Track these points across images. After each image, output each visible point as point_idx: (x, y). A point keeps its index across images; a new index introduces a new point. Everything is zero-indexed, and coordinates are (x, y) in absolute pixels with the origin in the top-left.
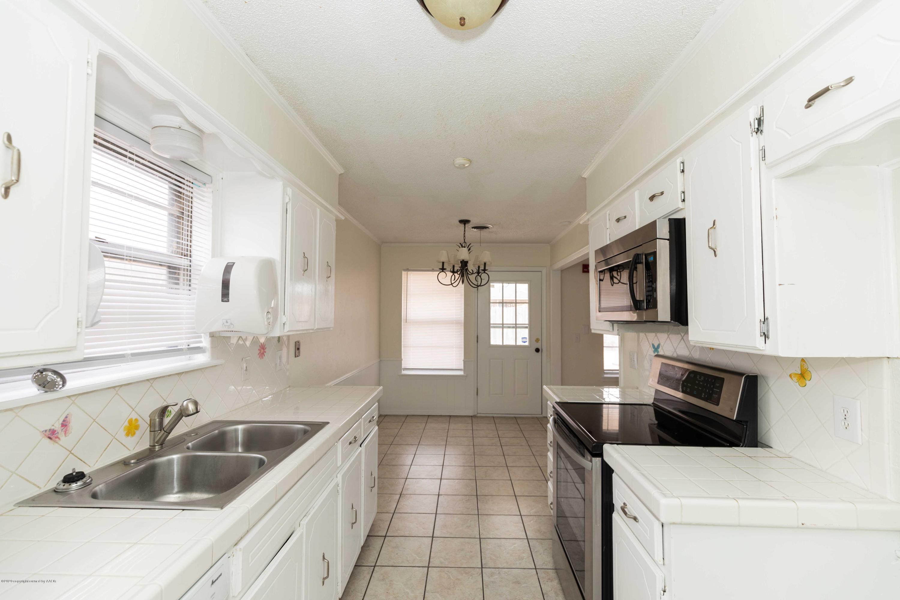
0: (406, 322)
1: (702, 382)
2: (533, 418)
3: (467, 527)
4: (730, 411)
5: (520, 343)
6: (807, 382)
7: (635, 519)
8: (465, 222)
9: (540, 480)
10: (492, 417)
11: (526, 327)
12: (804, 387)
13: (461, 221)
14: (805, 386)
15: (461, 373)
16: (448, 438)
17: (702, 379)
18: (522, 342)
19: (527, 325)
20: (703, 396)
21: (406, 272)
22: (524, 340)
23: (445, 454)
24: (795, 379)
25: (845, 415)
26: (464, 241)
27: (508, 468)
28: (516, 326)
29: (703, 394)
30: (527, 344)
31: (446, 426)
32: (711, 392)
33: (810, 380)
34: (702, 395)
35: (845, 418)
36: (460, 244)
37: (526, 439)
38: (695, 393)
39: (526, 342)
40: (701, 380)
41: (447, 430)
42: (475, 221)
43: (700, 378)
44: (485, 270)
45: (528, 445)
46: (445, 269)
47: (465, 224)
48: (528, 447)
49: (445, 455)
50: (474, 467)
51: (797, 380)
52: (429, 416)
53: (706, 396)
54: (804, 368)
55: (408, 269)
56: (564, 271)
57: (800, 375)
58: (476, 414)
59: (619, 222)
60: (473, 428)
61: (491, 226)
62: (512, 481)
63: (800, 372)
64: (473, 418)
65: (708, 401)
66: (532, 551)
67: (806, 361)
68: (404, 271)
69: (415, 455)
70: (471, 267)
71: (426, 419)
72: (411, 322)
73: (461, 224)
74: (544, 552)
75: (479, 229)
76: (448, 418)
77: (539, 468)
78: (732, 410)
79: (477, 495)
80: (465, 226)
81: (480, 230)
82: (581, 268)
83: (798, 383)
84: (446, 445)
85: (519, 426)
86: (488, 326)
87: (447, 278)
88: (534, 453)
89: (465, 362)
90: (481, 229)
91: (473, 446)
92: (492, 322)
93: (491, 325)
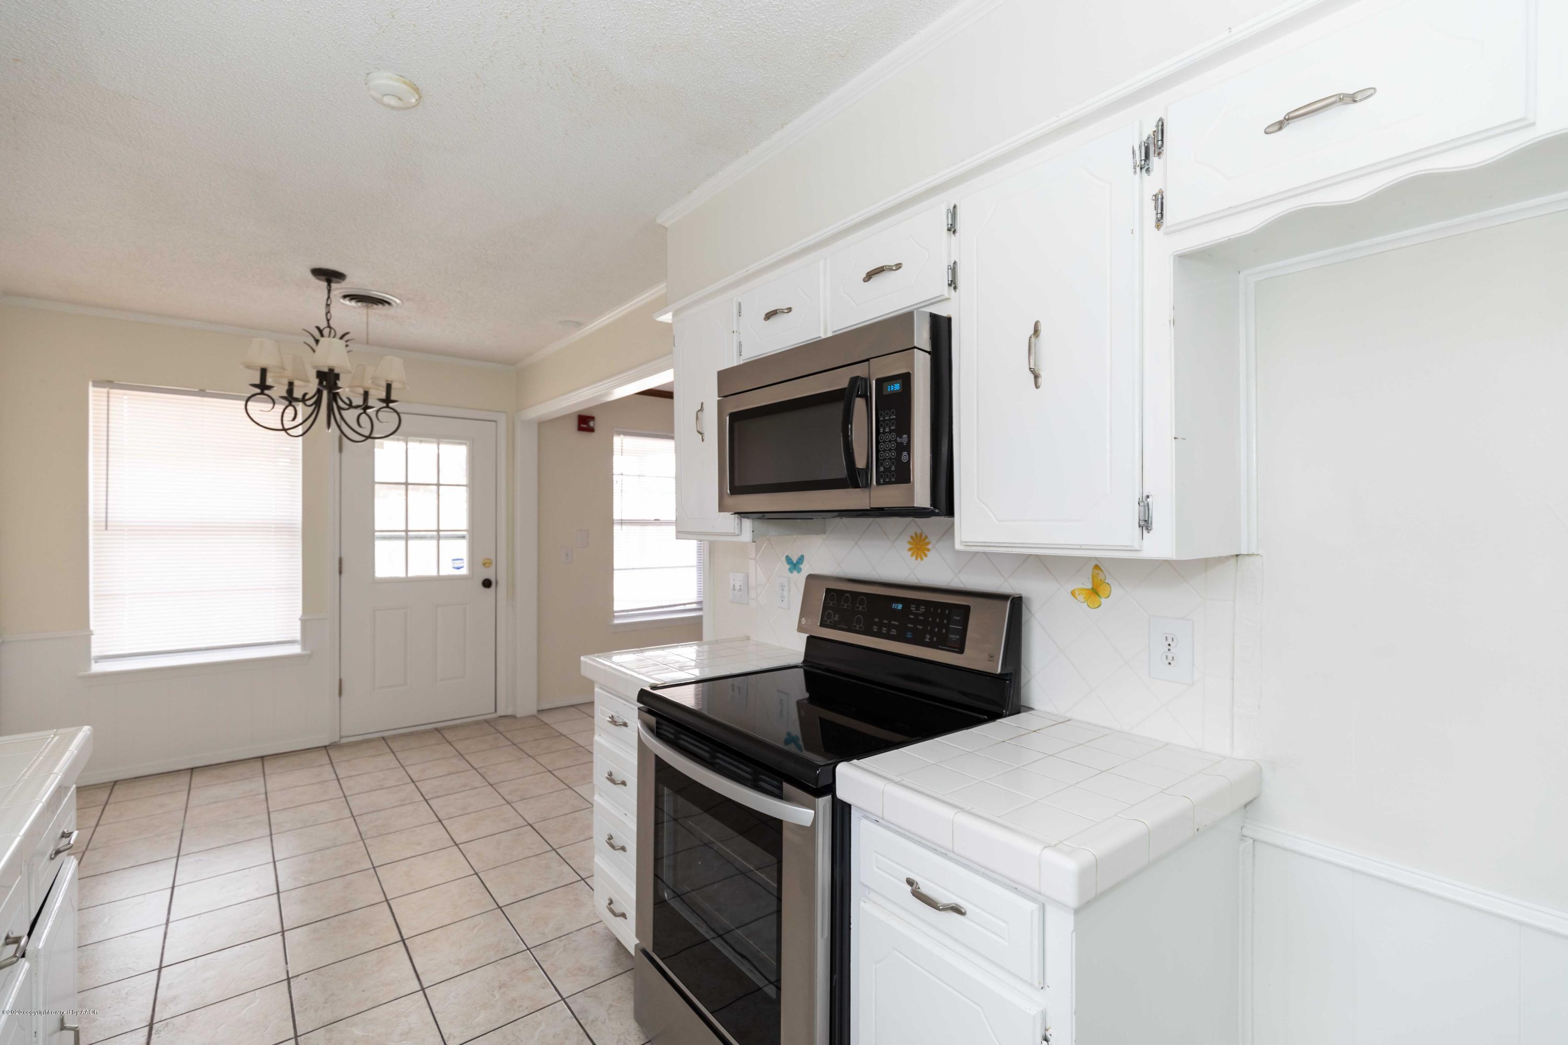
0: (106, 529)
1: (921, 616)
2: (478, 723)
3: (402, 1034)
4: (989, 660)
5: (447, 570)
6: (1103, 600)
7: (957, 910)
8: (329, 276)
9: (540, 854)
10: (379, 738)
11: (463, 537)
12: (1097, 608)
13: (318, 273)
14: (1099, 607)
15: (296, 649)
16: (272, 816)
17: (921, 610)
18: (454, 568)
19: (464, 533)
20: (927, 640)
21: (105, 390)
22: (458, 564)
23: (276, 859)
24: (1081, 598)
25: (1169, 645)
26: (328, 324)
27: (459, 848)
28: (438, 535)
29: (928, 636)
30: (464, 571)
31: (257, 785)
32: (944, 631)
33: (1108, 597)
34: (925, 638)
35: (1169, 650)
36: (318, 328)
37: (479, 770)
38: (909, 635)
39: (462, 567)
40: (921, 612)
41: (264, 796)
42: (356, 281)
43: (917, 609)
44: (388, 400)
45: (487, 784)
46: (269, 388)
47: (329, 282)
48: (490, 786)
49: (277, 863)
50: (373, 870)
51: (1084, 598)
52: (192, 769)
53: (935, 639)
54: (1099, 579)
55: (112, 382)
56: (544, 425)
57: (1092, 591)
58: (337, 739)
59: (770, 320)
60: (337, 776)
61: (398, 301)
62: (480, 874)
63: (1090, 586)
64: (331, 753)
65: (940, 647)
66: (582, 1024)
67: (1101, 567)
68: (94, 386)
69: (173, 888)
70: (345, 390)
71: (185, 779)
72: (126, 529)
73: (317, 279)
74: (609, 1014)
75: (364, 304)
76: (258, 764)
77: (529, 827)
78: (992, 657)
79: (403, 940)
80: (329, 285)
81: (368, 307)
82: (574, 423)
83: (1086, 603)
84: (271, 835)
85: (453, 747)
86: (368, 536)
87: (274, 412)
88: (506, 797)
89: (304, 622)
90: (370, 305)
91: (352, 819)
92: (378, 527)
93: (377, 534)
